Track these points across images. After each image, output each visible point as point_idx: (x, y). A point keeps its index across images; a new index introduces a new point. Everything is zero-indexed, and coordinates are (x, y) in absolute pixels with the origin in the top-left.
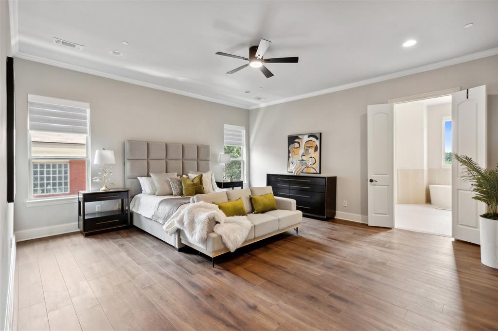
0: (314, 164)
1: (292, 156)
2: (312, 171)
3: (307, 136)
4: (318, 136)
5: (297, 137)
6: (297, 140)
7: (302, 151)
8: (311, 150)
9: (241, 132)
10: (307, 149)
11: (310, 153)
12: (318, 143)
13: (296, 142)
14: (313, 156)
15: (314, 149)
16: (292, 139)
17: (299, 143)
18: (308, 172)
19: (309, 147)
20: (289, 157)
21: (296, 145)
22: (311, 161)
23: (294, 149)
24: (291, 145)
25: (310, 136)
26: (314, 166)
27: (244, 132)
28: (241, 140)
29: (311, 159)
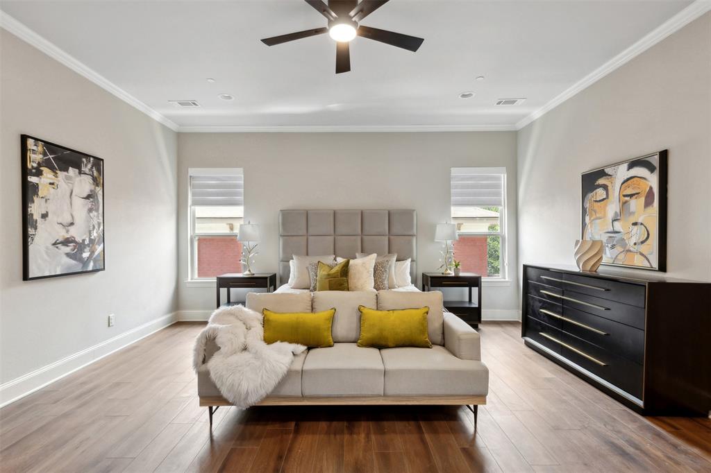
0: (642, 242)
1: (591, 222)
2: (639, 261)
3: (626, 165)
4: (655, 161)
5: (601, 173)
6: (601, 181)
7: (612, 208)
8: (636, 204)
9: (498, 179)
10: (626, 202)
11: (633, 213)
12: (653, 180)
13: (599, 186)
14: (640, 221)
15: (642, 200)
16: (591, 181)
17: (605, 187)
18: (627, 263)
19: (631, 196)
20: (584, 225)
21: (600, 193)
22: (636, 234)
23: (596, 204)
24: (590, 195)
25: (633, 164)
26: (643, 248)
27: (503, 178)
28: (498, 194)
29: (636, 227)
